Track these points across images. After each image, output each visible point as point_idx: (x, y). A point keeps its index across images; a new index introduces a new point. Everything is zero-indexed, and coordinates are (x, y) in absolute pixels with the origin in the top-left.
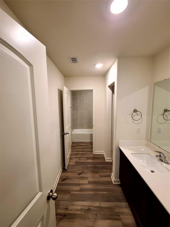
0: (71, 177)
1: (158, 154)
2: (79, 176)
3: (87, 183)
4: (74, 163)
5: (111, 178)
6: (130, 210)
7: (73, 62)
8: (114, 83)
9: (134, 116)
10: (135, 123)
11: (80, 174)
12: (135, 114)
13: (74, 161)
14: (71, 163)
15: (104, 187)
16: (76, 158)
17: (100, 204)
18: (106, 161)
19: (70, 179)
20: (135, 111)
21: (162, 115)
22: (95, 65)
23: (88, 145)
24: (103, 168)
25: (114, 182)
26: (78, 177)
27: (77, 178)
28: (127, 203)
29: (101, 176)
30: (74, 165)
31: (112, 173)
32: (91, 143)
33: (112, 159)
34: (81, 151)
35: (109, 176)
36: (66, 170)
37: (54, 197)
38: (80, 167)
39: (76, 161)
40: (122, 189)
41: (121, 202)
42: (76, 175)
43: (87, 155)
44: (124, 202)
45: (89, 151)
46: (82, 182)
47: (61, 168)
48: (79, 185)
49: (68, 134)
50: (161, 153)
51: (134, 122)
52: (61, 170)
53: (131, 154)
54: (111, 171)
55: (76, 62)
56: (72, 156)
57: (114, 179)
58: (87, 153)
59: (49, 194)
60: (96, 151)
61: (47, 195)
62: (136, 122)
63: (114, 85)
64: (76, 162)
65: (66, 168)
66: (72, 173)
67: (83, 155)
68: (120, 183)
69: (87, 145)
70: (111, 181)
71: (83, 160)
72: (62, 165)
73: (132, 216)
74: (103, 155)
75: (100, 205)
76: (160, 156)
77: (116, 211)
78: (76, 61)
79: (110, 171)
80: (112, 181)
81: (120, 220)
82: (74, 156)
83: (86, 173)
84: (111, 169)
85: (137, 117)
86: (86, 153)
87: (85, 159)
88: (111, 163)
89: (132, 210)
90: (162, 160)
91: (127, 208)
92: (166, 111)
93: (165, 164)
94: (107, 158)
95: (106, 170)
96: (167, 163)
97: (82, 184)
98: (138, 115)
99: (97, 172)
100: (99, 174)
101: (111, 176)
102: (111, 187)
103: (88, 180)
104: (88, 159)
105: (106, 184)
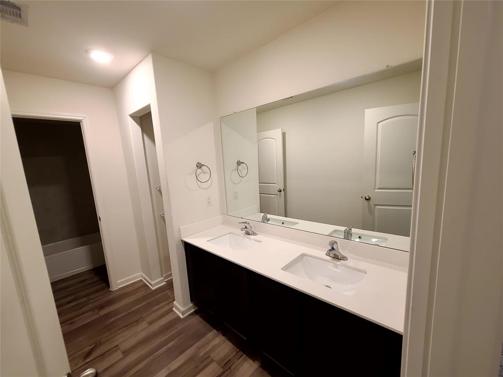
1: (243, 226)
2: (88, 360)
3: (121, 356)
5: (175, 313)
6: (221, 336)
8: (148, 107)
9: (198, 175)
11: (89, 353)
12: (199, 170)
15: (164, 336)
17: (169, 369)
18: (153, 289)
20: (199, 166)
21: (235, 170)
23: (87, 279)
24: (150, 306)
25: (183, 313)
26: (87, 363)
28: (215, 330)
29: (150, 323)
31: (175, 302)
35: (171, 311)
40: (200, 316)
41: (204, 337)
42: (77, 365)
44: (210, 332)
50: (246, 223)
51: (200, 187)
53: (208, 241)
54: (172, 299)
57: (182, 309)
58: (93, 296)
60: (118, 282)
62: (204, 185)
67: (80, 308)
68: (193, 310)
70: (176, 317)
71: (87, 318)
73: (228, 341)
74: (141, 279)
75: (171, 370)
76: (246, 227)
77: (201, 354)
78: (19, 15)
79: (167, 302)
80: (179, 316)
81: (212, 361)
83: (108, 341)
85: (203, 177)
86: (88, 300)
87: (90, 313)
89: (224, 334)
90: (248, 233)
91: (217, 336)
92: (239, 163)
93: (252, 237)
94: (152, 283)
95: (158, 305)
96: (255, 234)
98: (204, 173)
99: (137, 321)
100: (145, 322)
101: (173, 309)
102: (180, 327)
103: (119, 351)
104: (102, 308)
105: (168, 329)
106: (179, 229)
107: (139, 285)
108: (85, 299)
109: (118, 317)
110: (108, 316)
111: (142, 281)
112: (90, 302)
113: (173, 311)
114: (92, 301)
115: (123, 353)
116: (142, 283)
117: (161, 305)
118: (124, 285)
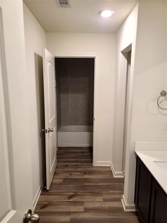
0: (57, 202)
2: (69, 200)
3: (83, 210)
4: (62, 181)
5: (122, 203)
7: (62, 6)
8: (130, 46)
10: (162, 114)
11: (71, 197)
12: (162, 98)
13: (61, 177)
14: (57, 181)
15: (109, 215)
16: (64, 172)
18: (115, 177)
19: (55, 205)
20: (163, 94)
22: (100, 13)
23: (85, 152)
24: (108, 188)
25: (126, 208)
26: (68, 202)
27: (66, 204)
29: (105, 200)
30: (61, 184)
31: (123, 195)
32: (90, 149)
33: (124, 173)
34: (74, 162)
35: (119, 200)
36: (48, 190)
37: (34, 219)
38: (71, 186)
39: (64, 177)
40: (137, 218)
42: (64, 199)
43: (82, 168)
45: (87, 162)
46: (73, 209)
47: (40, 187)
48: (69, 213)
49: (52, 131)
51: (160, 113)
52: (38, 191)
53: (154, 162)
54: (122, 192)
55: (67, 5)
56: (58, 170)
57: (126, 204)
58: (84, 164)
59: (26, 215)
60: (97, 162)
61: (23, 217)
63: (131, 50)
64: (64, 179)
65: (48, 188)
66: (57, 196)
67: (77, 168)
68: (134, 210)
69: (83, 153)
70: (121, 207)
71: (77, 175)
72: (40, 182)
74: (110, 167)
78: (67, 3)
79: (119, 192)
80: (123, 208)
82: (62, 170)
83: (81, 195)
84: (122, 189)
86: (81, 165)
87: (79, 173)
88: (122, 181)
94: (115, 173)
95: (113, 190)
97: (74, 212)
99: (98, 193)
100: (102, 198)
101: (122, 199)
102: (121, 216)
103: (83, 206)
104: (85, 173)
105: (113, 212)
106: (135, 143)
107: (108, 169)
108: (80, 164)
109: (90, 184)
110: (86, 180)
111: (111, 168)
112: (81, 167)
113: (121, 201)
114: (83, 167)
115: (85, 209)
116: (110, 169)
117: (115, 192)
118: (100, 165)
